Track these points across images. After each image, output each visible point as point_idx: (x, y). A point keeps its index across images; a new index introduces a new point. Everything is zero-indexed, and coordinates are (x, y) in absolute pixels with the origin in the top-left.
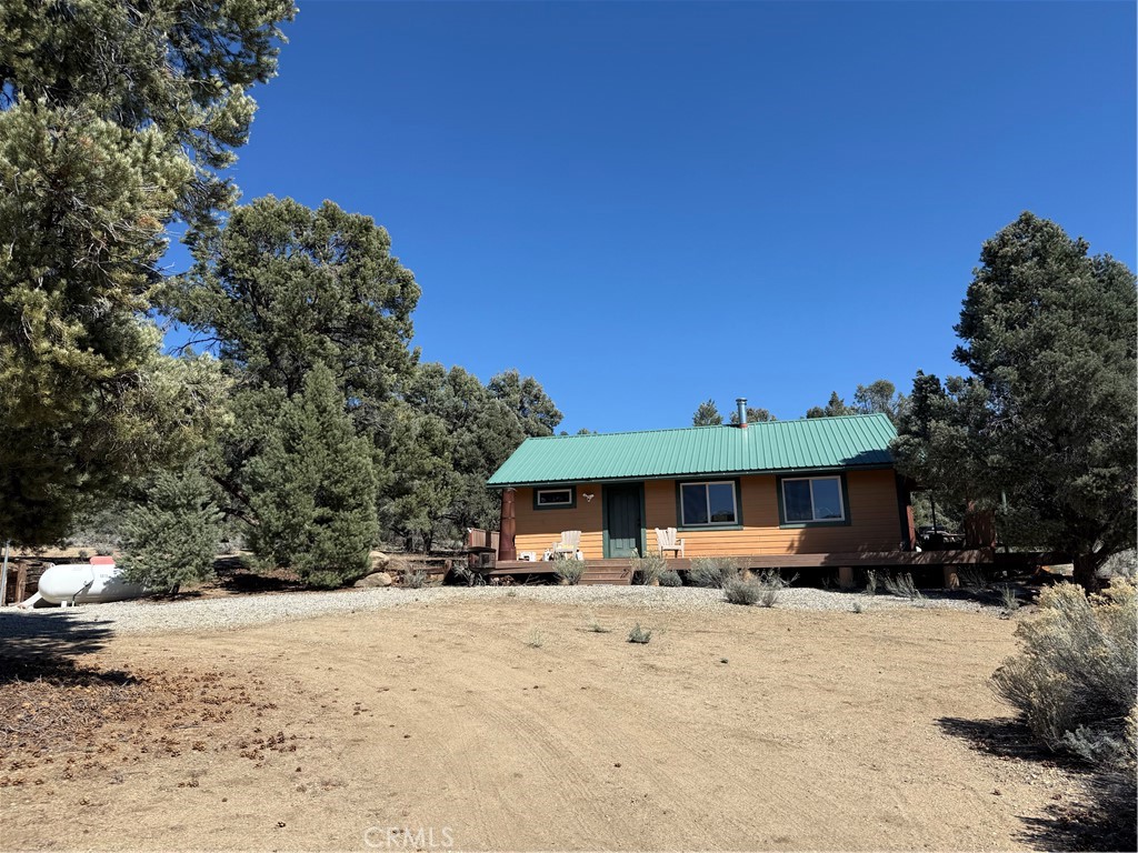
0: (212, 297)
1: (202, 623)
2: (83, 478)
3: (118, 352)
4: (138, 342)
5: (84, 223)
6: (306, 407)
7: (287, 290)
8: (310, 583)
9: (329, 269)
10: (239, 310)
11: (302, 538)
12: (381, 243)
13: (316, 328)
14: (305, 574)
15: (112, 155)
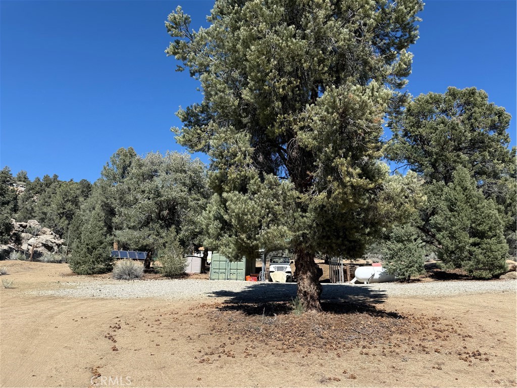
0: (403, 147)
1: (424, 294)
2: (368, 230)
3: (374, 177)
4: (380, 172)
5: (355, 128)
6: (456, 189)
7: (436, 135)
8: (474, 276)
9: (456, 120)
10: (416, 149)
11: (466, 253)
12: (482, 98)
13: (454, 149)
14: (471, 271)
15: (361, 98)
